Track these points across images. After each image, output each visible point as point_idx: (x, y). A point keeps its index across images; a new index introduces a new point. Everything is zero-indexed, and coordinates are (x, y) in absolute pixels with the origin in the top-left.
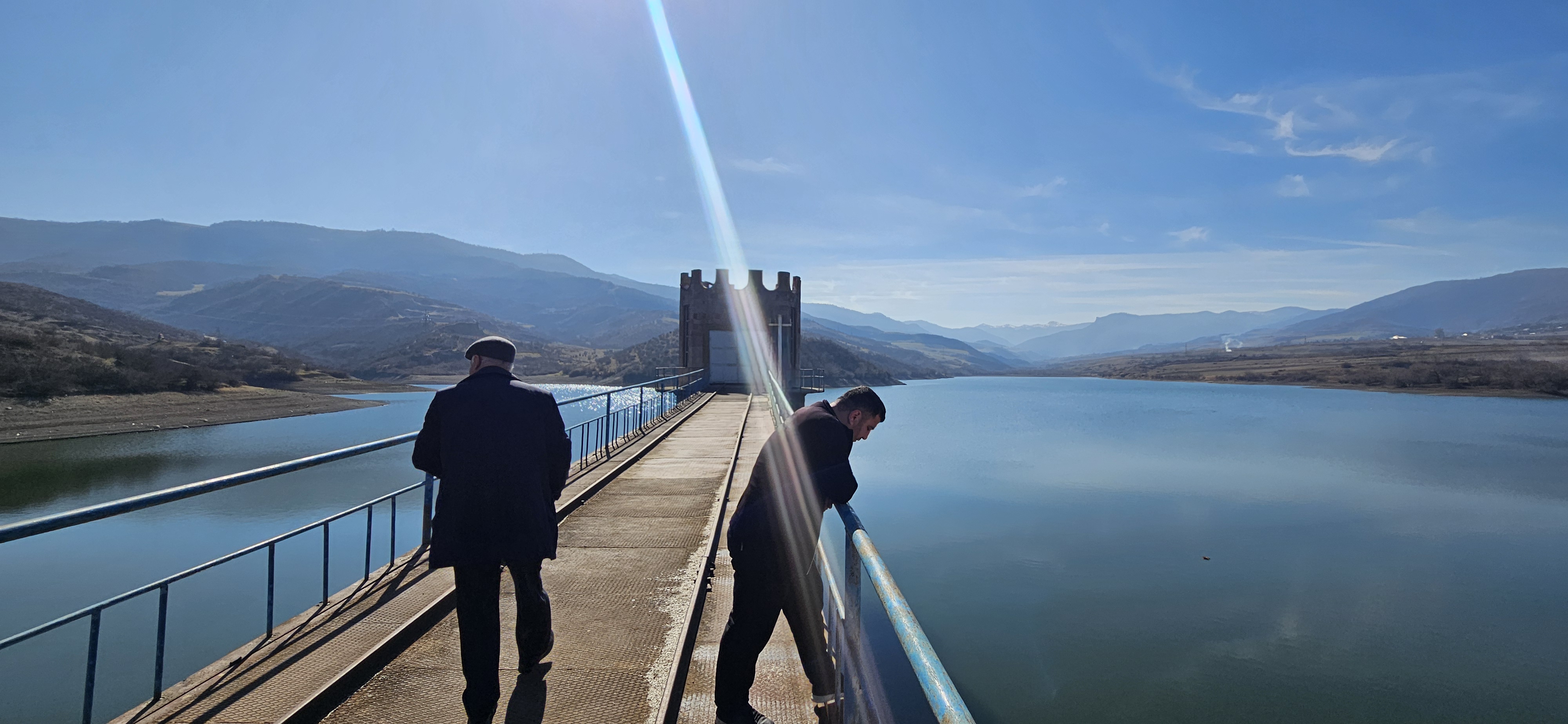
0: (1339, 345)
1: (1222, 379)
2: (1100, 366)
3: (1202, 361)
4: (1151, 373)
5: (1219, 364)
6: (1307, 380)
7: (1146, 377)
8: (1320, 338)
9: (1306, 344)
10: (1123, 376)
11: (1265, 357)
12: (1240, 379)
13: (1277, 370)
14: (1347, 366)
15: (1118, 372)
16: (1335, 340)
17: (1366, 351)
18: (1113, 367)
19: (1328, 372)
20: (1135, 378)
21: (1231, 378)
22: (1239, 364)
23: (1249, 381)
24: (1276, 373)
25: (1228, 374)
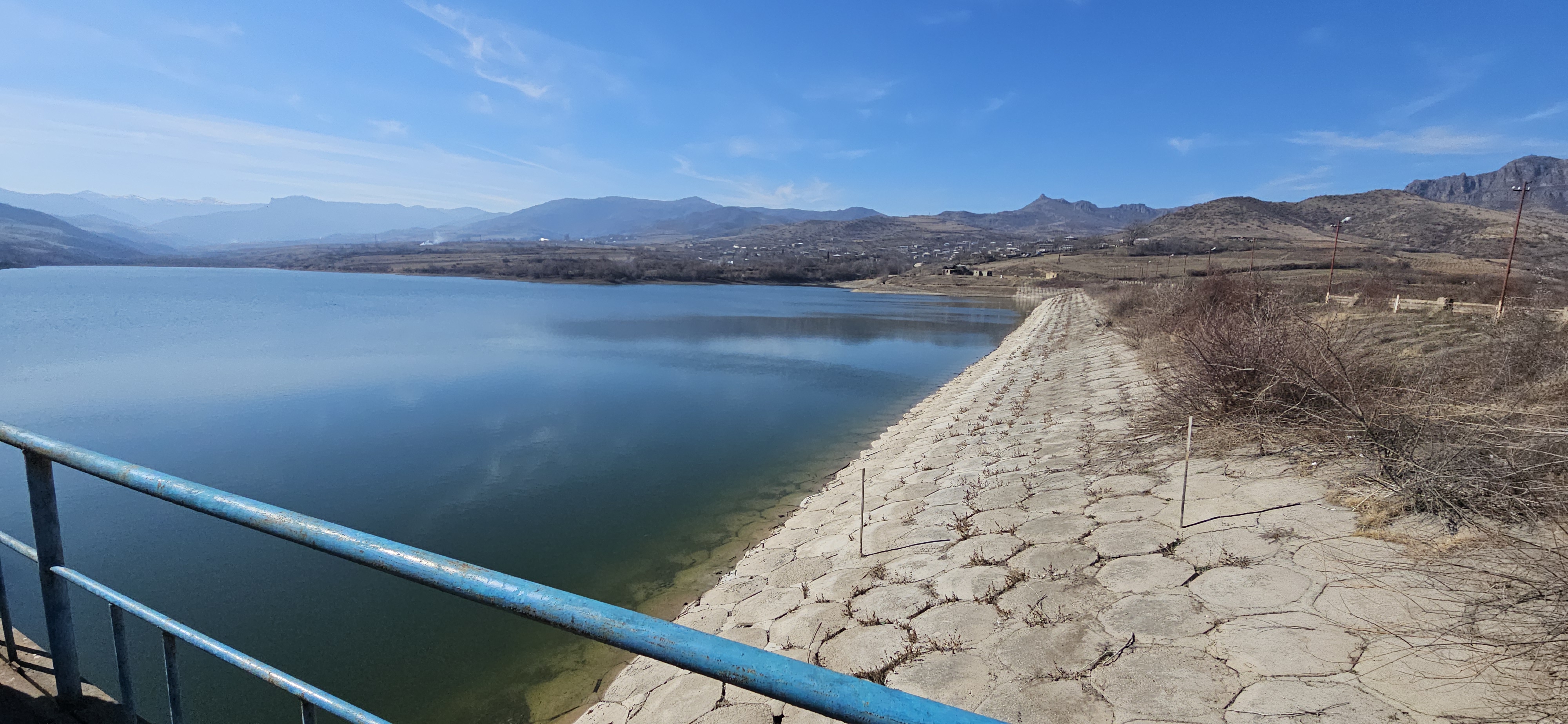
0: (504, 243)
1: (409, 271)
2: (278, 256)
3: (390, 253)
4: (338, 264)
5: (408, 257)
6: (478, 272)
7: (332, 269)
8: (492, 237)
9: (481, 241)
10: (306, 268)
11: (447, 252)
12: (424, 271)
13: (455, 263)
14: (506, 261)
15: (300, 262)
16: (503, 239)
17: (519, 249)
18: (294, 257)
19: (493, 266)
20: (319, 270)
21: (416, 270)
22: (426, 257)
23: (432, 273)
24: (454, 266)
25: (413, 267)
